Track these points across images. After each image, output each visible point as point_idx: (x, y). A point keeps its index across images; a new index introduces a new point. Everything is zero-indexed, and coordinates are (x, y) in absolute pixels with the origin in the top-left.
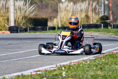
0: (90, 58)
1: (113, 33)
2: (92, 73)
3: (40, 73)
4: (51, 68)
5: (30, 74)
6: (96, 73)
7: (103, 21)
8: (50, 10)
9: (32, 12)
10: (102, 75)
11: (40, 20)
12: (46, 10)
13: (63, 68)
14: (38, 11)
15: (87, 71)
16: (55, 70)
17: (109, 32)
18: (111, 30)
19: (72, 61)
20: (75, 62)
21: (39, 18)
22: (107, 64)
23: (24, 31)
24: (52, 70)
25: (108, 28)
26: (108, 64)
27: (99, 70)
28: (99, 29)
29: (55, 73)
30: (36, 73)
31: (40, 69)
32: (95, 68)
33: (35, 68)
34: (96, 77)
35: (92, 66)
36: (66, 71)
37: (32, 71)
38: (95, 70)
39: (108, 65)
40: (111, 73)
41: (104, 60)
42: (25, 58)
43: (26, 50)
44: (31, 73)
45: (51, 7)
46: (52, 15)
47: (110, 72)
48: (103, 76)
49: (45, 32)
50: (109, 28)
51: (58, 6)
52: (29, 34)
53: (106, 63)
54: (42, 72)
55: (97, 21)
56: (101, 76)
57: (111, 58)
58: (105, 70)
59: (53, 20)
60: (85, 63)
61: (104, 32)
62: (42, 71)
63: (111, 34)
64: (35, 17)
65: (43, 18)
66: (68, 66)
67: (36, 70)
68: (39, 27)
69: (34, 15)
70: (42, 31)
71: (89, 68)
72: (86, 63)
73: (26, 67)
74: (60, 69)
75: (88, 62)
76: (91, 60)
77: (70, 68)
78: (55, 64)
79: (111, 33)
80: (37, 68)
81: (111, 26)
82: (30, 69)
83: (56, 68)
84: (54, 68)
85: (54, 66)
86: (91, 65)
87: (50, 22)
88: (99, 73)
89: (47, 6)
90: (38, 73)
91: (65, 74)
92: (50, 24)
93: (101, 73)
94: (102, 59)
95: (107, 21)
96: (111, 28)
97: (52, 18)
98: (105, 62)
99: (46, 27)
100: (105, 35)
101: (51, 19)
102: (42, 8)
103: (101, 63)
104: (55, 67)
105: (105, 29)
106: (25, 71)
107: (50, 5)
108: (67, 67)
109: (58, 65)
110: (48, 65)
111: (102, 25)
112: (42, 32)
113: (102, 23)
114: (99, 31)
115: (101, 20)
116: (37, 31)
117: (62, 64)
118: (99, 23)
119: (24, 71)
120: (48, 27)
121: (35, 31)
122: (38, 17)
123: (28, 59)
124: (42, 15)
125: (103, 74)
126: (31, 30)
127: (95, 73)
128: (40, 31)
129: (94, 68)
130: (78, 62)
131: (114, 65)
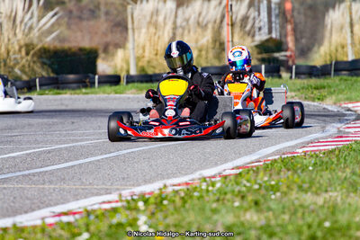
0: (225, 170)
1: (295, 91)
2: (229, 219)
3: (70, 219)
4: (104, 202)
5: (39, 222)
6: (242, 219)
7: (265, 56)
8: (102, 24)
9: (50, 32)
10: (258, 224)
11: (74, 54)
12: (92, 23)
13: (141, 204)
14: (69, 26)
15: (215, 211)
16: (114, 210)
18: (290, 82)
19: (169, 182)
20: (179, 185)
21: (70, 49)
22: (274, 189)
23: (26, 90)
24: (106, 210)
25: (280, 77)
26: (278, 191)
27: (250, 207)
29: (115, 221)
30: (57, 219)
31: (73, 206)
32: (237, 204)
33: (56, 204)
34: (241, 229)
35: (229, 196)
36: (148, 213)
37: (48, 214)
38: (238, 207)
39: (278, 194)
40: (286, 217)
41: (266, 179)
42: (27, 172)
43: (30, 148)
44: (43, 219)
45: (107, 13)
46: (109, 38)
47: (284, 213)
48: (261, 228)
49: (88, 90)
50: (285, 75)
52: (40, 97)
53: (272, 186)
54: (77, 216)
56: (256, 229)
57: (288, 170)
58: (269, 209)
59: (113, 55)
60: (208, 186)
62: (75, 213)
63: (288, 94)
64: (58, 45)
65: (81, 49)
66: (156, 198)
68: (71, 77)
69: (53, 39)
70: (79, 88)
71: (221, 202)
72: (210, 188)
73: (28, 202)
74: (131, 206)
75: (218, 185)
76: (226, 177)
77: (161, 203)
78: (118, 189)
79: (291, 91)
80: (63, 203)
81: (289, 69)
82: (39, 208)
83: (119, 204)
84: (114, 205)
85: (114, 197)
86: (226, 194)
87: (104, 59)
88: (251, 217)
89: (93, 13)
90: (65, 219)
91: (145, 223)
92: (103, 67)
93: (255, 218)
94: (261, 174)
95: (276, 55)
96: (291, 77)
97: (111, 48)
98: (268, 183)
99: (91, 75)
101: (106, 50)
102: (80, 18)
103: (256, 187)
104: (117, 202)
105: (269, 80)
106: (26, 212)
107: (103, 9)
108: (152, 200)
109: (126, 193)
110: (98, 194)
111: (263, 67)
112: (78, 91)
113: (263, 60)
115: (260, 53)
116: (63, 89)
117: (138, 190)
119: (21, 214)
120: (97, 77)
121: (58, 88)
122: (66, 46)
123: (34, 175)
124: (80, 39)
125: (263, 222)
126: (44, 87)
127: (239, 217)
128: (74, 89)
129: (234, 202)
130: (187, 184)
131: (297, 193)
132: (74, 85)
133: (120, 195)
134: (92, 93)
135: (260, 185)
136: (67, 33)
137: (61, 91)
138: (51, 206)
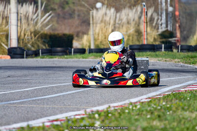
0: (142, 99)
1: (180, 59)
2: (145, 124)
3: (58, 123)
4: (77, 115)
5: (41, 125)
7: (164, 40)
8: (76, 21)
9: (47, 25)
10: (160, 127)
11: (60, 37)
12: (70, 21)
13: (97, 116)
14: (58, 23)
15: (137, 120)
16: (82, 119)
17: (174, 57)
18: (178, 54)
19: (112, 105)
20: (117, 107)
21: (58, 34)
22: (169, 109)
23: (34, 56)
24: (77, 119)
25: (172, 51)
26: (171, 110)
27: (156, 118)
28: (157, 53)
29: (82, 124)
30: (51, 123)
31: (59, 116)
32: (149, 116)
33: (50, 115)
34: (151, 130)
35: (144, 113)
36: (101, 120)
37: (46, 121)
38: (149, 118)
39: (171, 112)
40: (175, 124)
41: (164, 103)
42: (34, 99)
43: (36, 86)
44: (43, 123)
45: (79, 16)
46: (79, 29)
47: (174, 121)
48: (162, 129)
49: (68, 56)
50: (175, 51)
51: (89, 14)
52: (42, 59)
53: (168, 108)
54: (62, 122)
55: (155, 40)
56: (159, 130)
57: (177, 99)
58: (166, 119)
59: (82, 38)
60: (133, 107)
61: (166, 58)
62: (62, 120)
63: (176, 60)
64: (52, 32)
65: (64, 35)
66: (105, 113)
67: (52, 118)
68: (59, 49)
69: (49, 28)
70: (63, 55)
71: (140, 116)
72: (134, 108)
73: (35, 114)
74: (91, 116)
75: (138, 107)
76: (143, 103)
77: (108, 115)
78: (84, 108)
79: (178, 58)
80: (54, 115)
81: (177, 48)
82: (41, 117)
84: (82, 116)
85: (82, 112)
86: (143, 111)
87: (77, 40)
89: (71, 15)
90: (55, 123)
92: (76, 44)
93: (158, 124)
94: (161, 101)
95: (170, 39)
96: (178, 51)
97: (80, 34)
98: (165, 106)
99: (70, 48)
100: (168, 63)
101: (78, 36)
102: (64, 18)
103: (159, 108)
104: (84, 115)
105: (167, 53)
106: (34, 119)
107: (76, 13)
108: (103, 114)
109: (88, 110)
110: (73, 111)
111: (163, 45)
112: (62, 57)
113: (163, 42)
114: (157, 56)
115: (161, 38)
116: (54, 55)
117: (95, 109)
118: (157, 43)
119: (31, 120)
120: (73, 49)
121: (51, 55)
122: (56, 33)
123: (38, 100)
124: (64, 29)
125: (163, 126)
126: (45, 54)
127: (150, 123)
128: (60, 56)
129: (147, 115)
130: (122, 106)
131: (181, 111)
132: (60, 54)
133: (85, 111)
134: (70, 58)
135: (161, 107)
136: (56, 25)
137: (53, 57)
138: (47, 116)
